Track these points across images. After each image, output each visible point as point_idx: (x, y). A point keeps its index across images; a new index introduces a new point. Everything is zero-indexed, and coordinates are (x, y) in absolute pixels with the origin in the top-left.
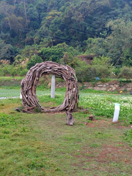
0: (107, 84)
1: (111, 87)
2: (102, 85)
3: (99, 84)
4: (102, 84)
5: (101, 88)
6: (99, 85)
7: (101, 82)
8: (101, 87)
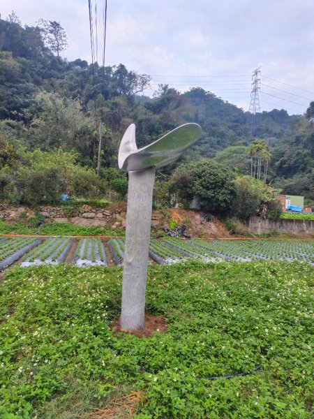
0: (107, 212)
1: (115, 220)
2: (93, 215)
3: (85, 212)
4: (94, 210)
5: (92, 220)
6: (85, 215)
7: (90, 208)
8: (90, 218)
